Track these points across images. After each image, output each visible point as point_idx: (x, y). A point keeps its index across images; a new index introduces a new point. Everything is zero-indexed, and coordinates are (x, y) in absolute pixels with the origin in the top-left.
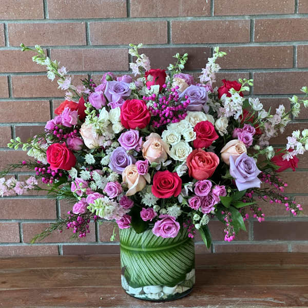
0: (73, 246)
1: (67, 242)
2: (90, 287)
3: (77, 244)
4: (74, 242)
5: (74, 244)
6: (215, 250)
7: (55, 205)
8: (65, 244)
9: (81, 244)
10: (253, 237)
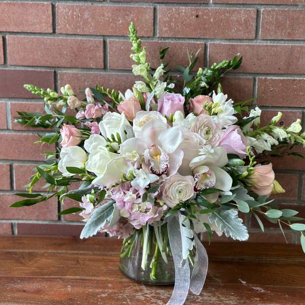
0: (30, 224)
1: (22, 219)
2: (77, 277)
3: (35, 222)
4: (31, 220)
5: (31, 222)
6: (203, 237)
7: (9, 173)
8: (21, 222)
9: (40, 222)
10: (250, 223)
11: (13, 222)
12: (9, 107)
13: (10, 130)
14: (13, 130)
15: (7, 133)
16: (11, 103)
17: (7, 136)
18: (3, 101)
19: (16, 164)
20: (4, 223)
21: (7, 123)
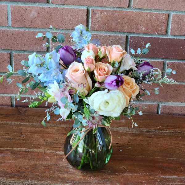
11: (12, 95)
12: (9, 9)
13: (10, 26)
14: (12, 26)
15: (7, 29)
16: (11, 6)
17: (8, 31)
18: (4, 4)
19: (15, 53)
20: (5, 97)
21: (8, 22)
